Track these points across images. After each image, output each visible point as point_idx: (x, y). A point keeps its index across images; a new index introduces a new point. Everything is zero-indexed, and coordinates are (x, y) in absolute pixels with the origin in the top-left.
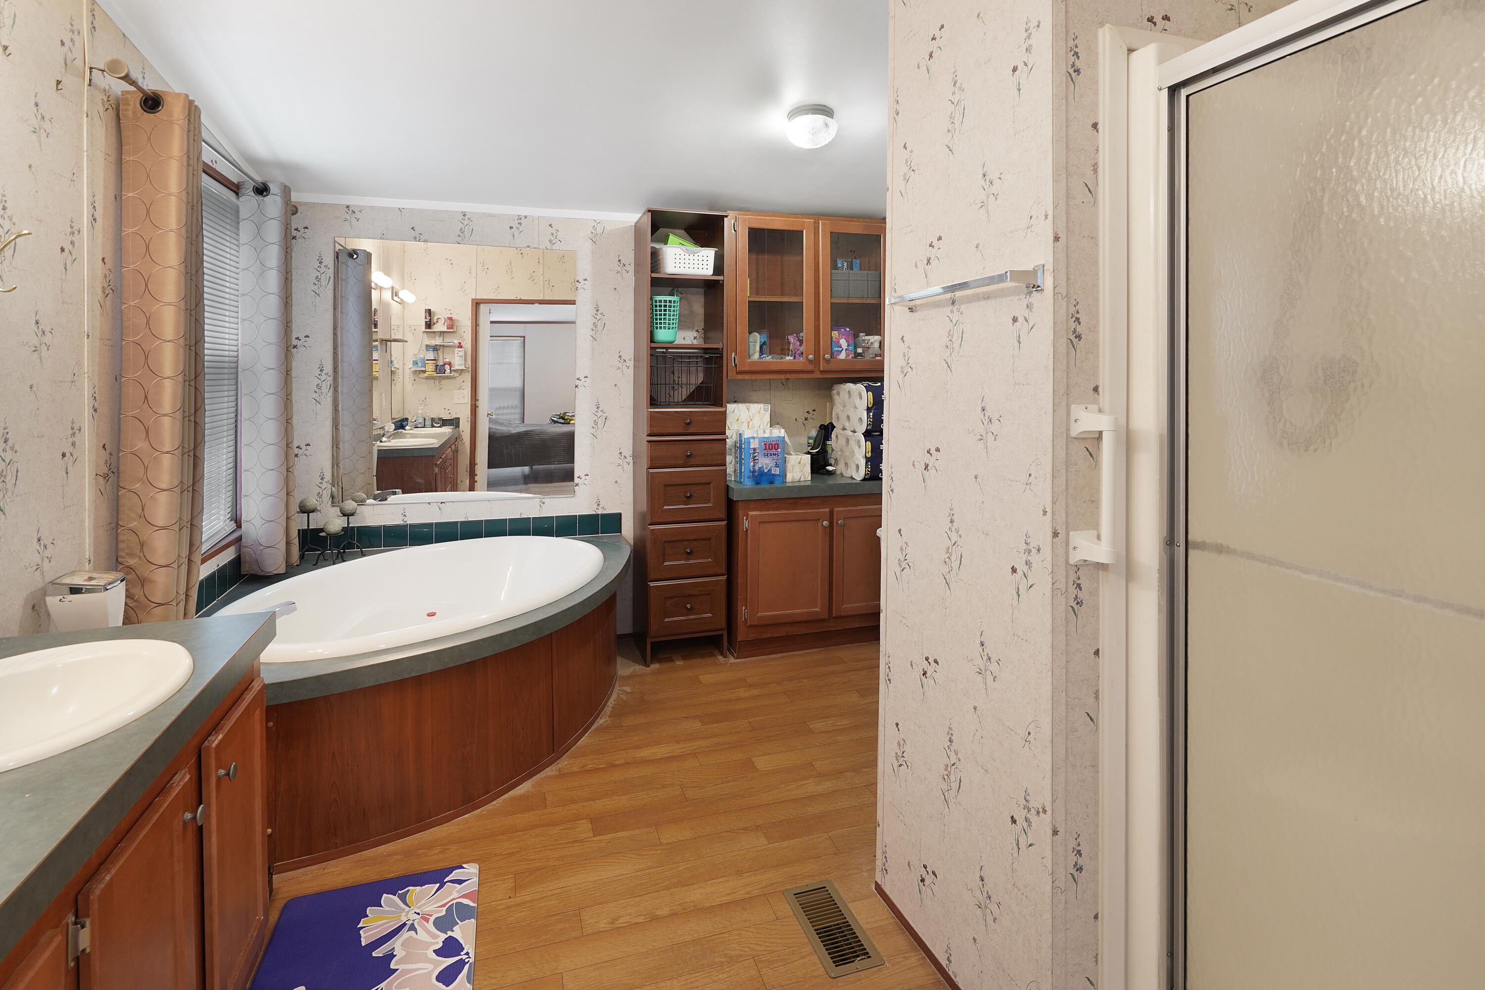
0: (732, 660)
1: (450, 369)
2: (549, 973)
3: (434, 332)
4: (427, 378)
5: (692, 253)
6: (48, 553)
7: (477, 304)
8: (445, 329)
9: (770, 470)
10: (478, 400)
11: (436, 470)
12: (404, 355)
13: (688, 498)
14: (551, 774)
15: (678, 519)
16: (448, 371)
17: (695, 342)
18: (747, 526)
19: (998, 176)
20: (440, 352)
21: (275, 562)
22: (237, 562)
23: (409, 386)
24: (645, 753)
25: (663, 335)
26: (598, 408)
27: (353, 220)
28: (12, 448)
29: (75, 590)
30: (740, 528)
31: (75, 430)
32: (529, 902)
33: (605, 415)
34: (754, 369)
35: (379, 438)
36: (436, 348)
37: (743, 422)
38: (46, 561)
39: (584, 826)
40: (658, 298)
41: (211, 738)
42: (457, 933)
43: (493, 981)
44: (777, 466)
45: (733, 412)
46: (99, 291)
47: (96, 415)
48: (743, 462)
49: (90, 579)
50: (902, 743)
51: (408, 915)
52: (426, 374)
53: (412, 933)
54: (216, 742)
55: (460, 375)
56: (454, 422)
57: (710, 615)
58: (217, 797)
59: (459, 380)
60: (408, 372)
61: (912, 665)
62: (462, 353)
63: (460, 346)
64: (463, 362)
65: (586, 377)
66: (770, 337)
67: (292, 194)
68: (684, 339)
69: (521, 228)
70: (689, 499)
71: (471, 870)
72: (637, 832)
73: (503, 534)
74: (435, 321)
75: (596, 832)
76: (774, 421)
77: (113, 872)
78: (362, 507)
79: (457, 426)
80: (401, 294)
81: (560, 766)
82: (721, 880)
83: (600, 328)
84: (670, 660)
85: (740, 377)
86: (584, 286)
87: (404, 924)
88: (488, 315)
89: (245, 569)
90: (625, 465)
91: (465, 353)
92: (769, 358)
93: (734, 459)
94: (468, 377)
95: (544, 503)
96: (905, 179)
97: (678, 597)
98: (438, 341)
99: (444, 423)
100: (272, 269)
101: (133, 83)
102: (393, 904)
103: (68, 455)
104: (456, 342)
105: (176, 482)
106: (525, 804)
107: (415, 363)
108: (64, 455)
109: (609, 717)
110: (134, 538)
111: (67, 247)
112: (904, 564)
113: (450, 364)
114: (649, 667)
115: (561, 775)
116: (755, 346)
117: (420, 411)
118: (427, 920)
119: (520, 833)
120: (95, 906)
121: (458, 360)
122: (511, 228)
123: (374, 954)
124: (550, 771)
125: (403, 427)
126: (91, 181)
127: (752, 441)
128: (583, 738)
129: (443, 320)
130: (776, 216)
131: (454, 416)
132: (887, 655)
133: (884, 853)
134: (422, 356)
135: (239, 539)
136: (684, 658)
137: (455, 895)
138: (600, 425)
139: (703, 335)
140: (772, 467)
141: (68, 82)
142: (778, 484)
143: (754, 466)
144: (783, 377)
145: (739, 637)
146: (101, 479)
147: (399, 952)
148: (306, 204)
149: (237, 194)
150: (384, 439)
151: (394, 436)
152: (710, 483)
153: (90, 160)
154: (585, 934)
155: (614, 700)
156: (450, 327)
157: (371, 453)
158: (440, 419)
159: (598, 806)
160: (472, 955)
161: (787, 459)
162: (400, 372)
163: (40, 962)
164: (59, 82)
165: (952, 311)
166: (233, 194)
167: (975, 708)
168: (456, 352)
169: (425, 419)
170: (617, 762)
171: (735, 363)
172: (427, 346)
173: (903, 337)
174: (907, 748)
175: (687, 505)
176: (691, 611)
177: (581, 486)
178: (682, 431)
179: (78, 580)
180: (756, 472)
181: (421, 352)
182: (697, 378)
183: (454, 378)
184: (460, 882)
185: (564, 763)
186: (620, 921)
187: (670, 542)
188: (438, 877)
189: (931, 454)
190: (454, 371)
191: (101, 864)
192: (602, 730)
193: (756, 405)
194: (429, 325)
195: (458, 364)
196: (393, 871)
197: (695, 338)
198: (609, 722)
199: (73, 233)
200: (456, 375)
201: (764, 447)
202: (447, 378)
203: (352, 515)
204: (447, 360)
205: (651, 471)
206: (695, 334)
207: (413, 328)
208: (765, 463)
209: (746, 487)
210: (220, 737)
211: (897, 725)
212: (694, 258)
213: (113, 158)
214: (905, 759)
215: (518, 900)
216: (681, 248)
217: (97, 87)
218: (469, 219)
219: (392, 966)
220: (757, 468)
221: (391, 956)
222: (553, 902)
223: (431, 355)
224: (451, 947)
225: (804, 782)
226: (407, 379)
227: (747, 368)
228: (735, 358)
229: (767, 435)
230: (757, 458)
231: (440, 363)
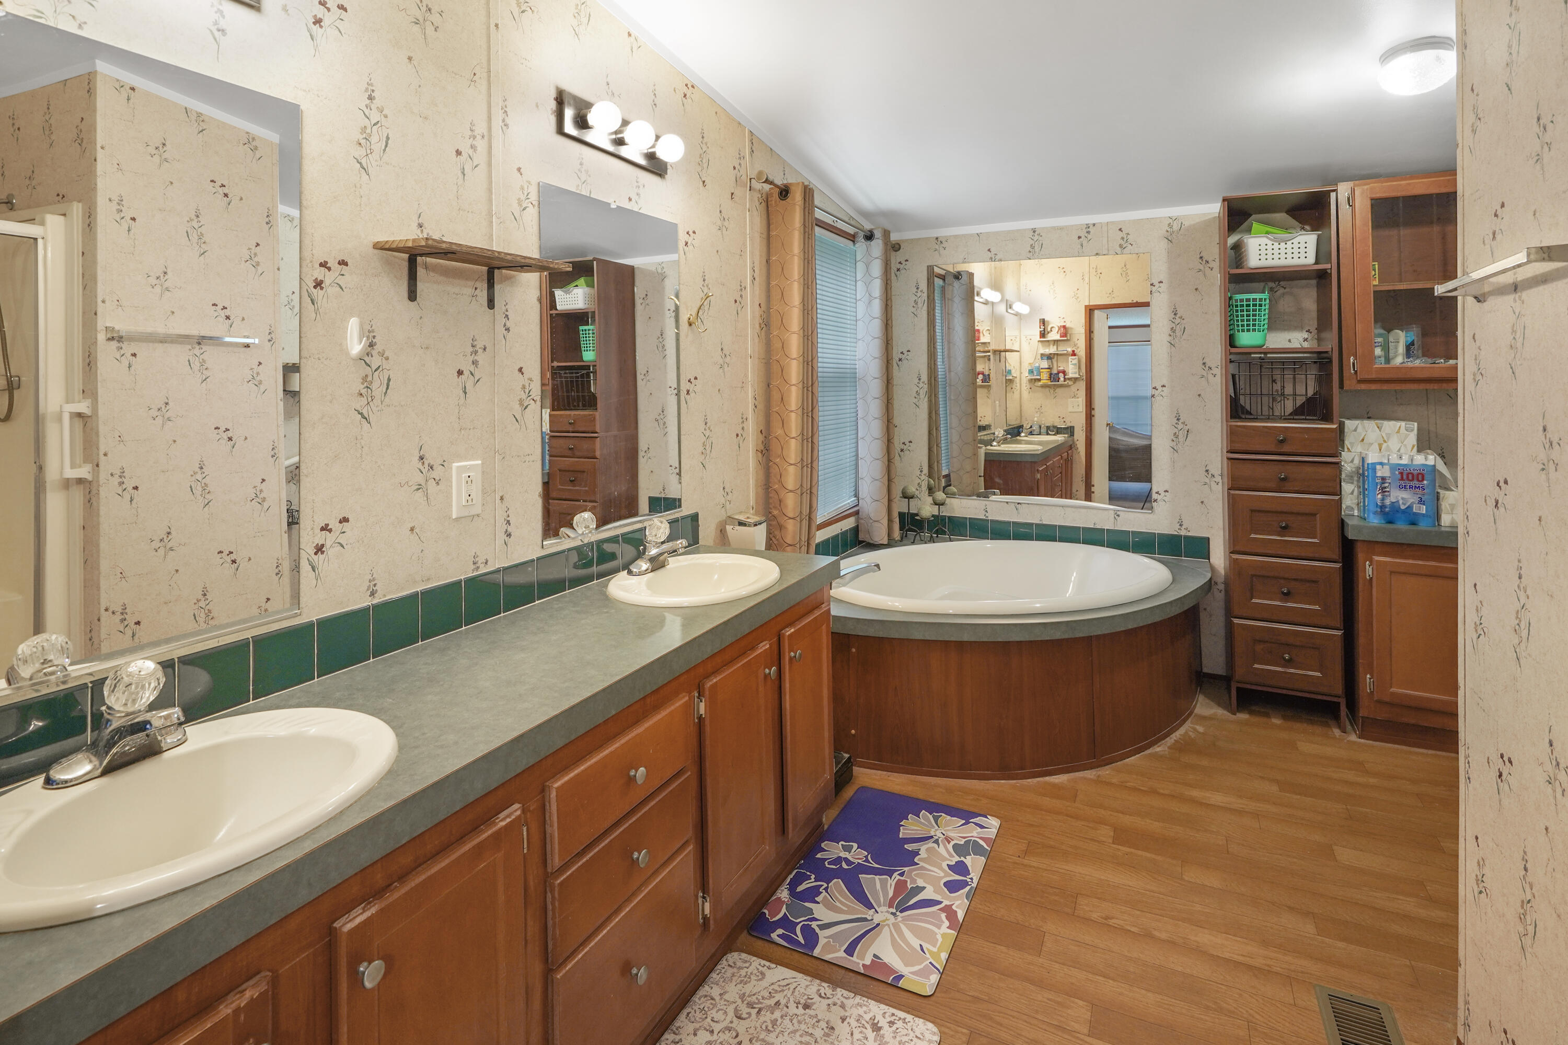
0: (1353, 738)
1: (1065, 378)
2: (1033, 927)
3: (1048, 341)
4: (1042, 386)
5: (1283, 242)
6: (729, 498)
7: (1090, 311)
8: (1058, 337)
9: (1410, 507)
10: (1093, 409)
11: (1038, 476)
12: (1021, 364)
13: (1285, 528)
14: (1089, 776)
15: (1270, 552)
16: (1062, 379)
17: (1306, 345)
18: (1371, 574)
19: (1550, 120)
20: (1054, 361)
21: (880, 535)
22: (856, 530)
23: (1026, 394)
24: (1195, 793)
25: (1246, 339)
26: (1178, 420)
27: (941, 249)
28: (709, 428)
29: (741, 524)
30: (1361, 574)
31: (744, 420)
32: (1034, 867)
33: (1187, 428)
34: (1382, 376)
35: (989, 443)
36: (1050, 357)
37: (1371, 444)
38: (728, 503)
39: (1105, 833)
40: (1238, 297)
41: (787, 629)
42: (968, 861)
43: (987, 909)
44: (1421, 502)
45: (1355, 430)
46: (757, 326)
47: (756, 410)
48: (1366, 492)
49: (748, 518)
50: (1481, 863)
51: (937, 833)
52: (1041, 383)
53: (936, 846)
54: (789, 633)
55: (1074, 383)
56: (1070, 430)
57: (1319, 674)
58: (789, 670)
59: (1074, 388)
60: (1025, 381)
61: (1489, 763)
62: (1075, 361)
63: (1074, 354)
64: (1077, 370)
65: (1163, 386)
66: (1424, 334)
67: (891, 235)
68: (1290, 341)
69: (1089, 237)
70: (1285, 530)
71: (993, 823)
72: (1159, 858)
73: (1075, 541)
74: (1049, 330)
75: (1117, 840)
76: (1422, 446)
77: (718, 678)
78: (952, 499)
79: (1072, 434)
80: (1014, 307)
81: (1100, 773)
82: (1239, 939)
83: (1178, 333)
84: (1267, 715)
85: (1363, 386)
86: (1159, 289)
87: (932, 837)
88: (1102, 321)
89: (861, 537)
90: (1213, 484)
91: (1079, 361)
92: (1417, 363)
93: (1356, 489)
94: (1082, 385)
95: (1118, 516)
96: (1473, 130)
97: (1270, 642)
98: (1052, 350)
99: (1058, 431)
100: (876, 298)
101: (771, 183)
102: (928, 820)
103: (740, 435)
104: (1070, 350)
105: (799, 459)
106: (1056, 792)
107: (1031, 372)
108: (737, 435)
109: (1169, 748)
110: (776, 497)
111: (739, 299)
112: (1480, 630)
113: (1064, 372)
114: (1235, 714)
115: (1098, 781)
116: (1396, 348)
117: (1036, 419)
118: (949, 842)
119: (1043, 813)
120: (707, 693)
121: (1072, 368)
122: (1079, 237)
123: (906, 846)
124: (1089, 774)
125: (1019, 434)
126: (752, 253)
127: (1378, 467)
128: (1133, 758)
129: (1057, 329)
130: (1418, 178)
131: (1069, 425)
132: (1467, 746)
133: (1467, 1003)
134: (1037, 365)
135: (857, 513)
136: (1284, 718)
137: (975, 834)
138: (1181, 439)
139: (1316, 337)
140: (1413, 503)
141: (738, 192)
142: (1423, 525)
143: (1383, 500)
144: (1422, 386)
145: (1361, 712)
146: (760, 454)
147: (923, 854)
148: (907, 240)
149: (854, 241)
150: (995, 443)
151: (1005, 441)
152: (1315, 515)
153: (751, 239)
154: (1076, 914)
155: (1180, 735)
156: (1064, 335)
157: (975, 454)
158: (1054, 427)
159: (1127, 820)
160: (975, 881)
161: (1441, 496)
162: (1017, 380)
163: (677, 705)
164: (732, 194)
165: (1515, 301)
166: (852, 243)
167: (1547, 829)
168: (1070, 360)
169: (1040, 427)
170: (1162, 791)
171: (1354, 370)
172: (1042, 355)
173: (1474, 334)
174: (1486, 871)
175: (1282, 537)
176: (1290, 663)
177: (1161, 503)
178: (1272, 448)
179: (742, 518)
180: (1386, 507)
181: (1037, 360)
182: (1307, 387)
183: (1068, 386)
184: (982, 827)
185: (1105, 772)
186: (1113, 921)
187: (1259, 576)
188: (967, 816)
189: (1500, 487)
190: (1069, 379)
191: (713, 673)
192: (1155, 756)
193: (1392, 423)
194: (1043, 335)
195: (1072, 372)
196: (937, 797)
197: (1305, 340)
198: (1167, 753)
199: (741, 290)
200: (1070, 383)
201: (1399, 476)
202: (1061, 386)
203: (942, 504)
204: (1061, 368)
205: (1232, 492)
206: (1306, 335)
207: (1029, 338)
208: (1401, 497)
209: (1371, 524)
210: (793, 630)
211: (1477, 838)
212: (1286, 246)
213: (765, 236)
214: (1485, 885)
215: (1026, 862)
216: (1267, 238)
217: (755, 190)
218: (1039, 235)
219: (916, 860)
220: (1387, 502)
221: (917, 853)
222: (1055, 877)
223: (1045, 364)
224: (960, 868)
225: (1401, 897)
226: (1024, 385)
227: (1374, 376)
228: (1354, 364)
229: (1405, 461)
230: (1387, 490)
231: (1055, 371)
